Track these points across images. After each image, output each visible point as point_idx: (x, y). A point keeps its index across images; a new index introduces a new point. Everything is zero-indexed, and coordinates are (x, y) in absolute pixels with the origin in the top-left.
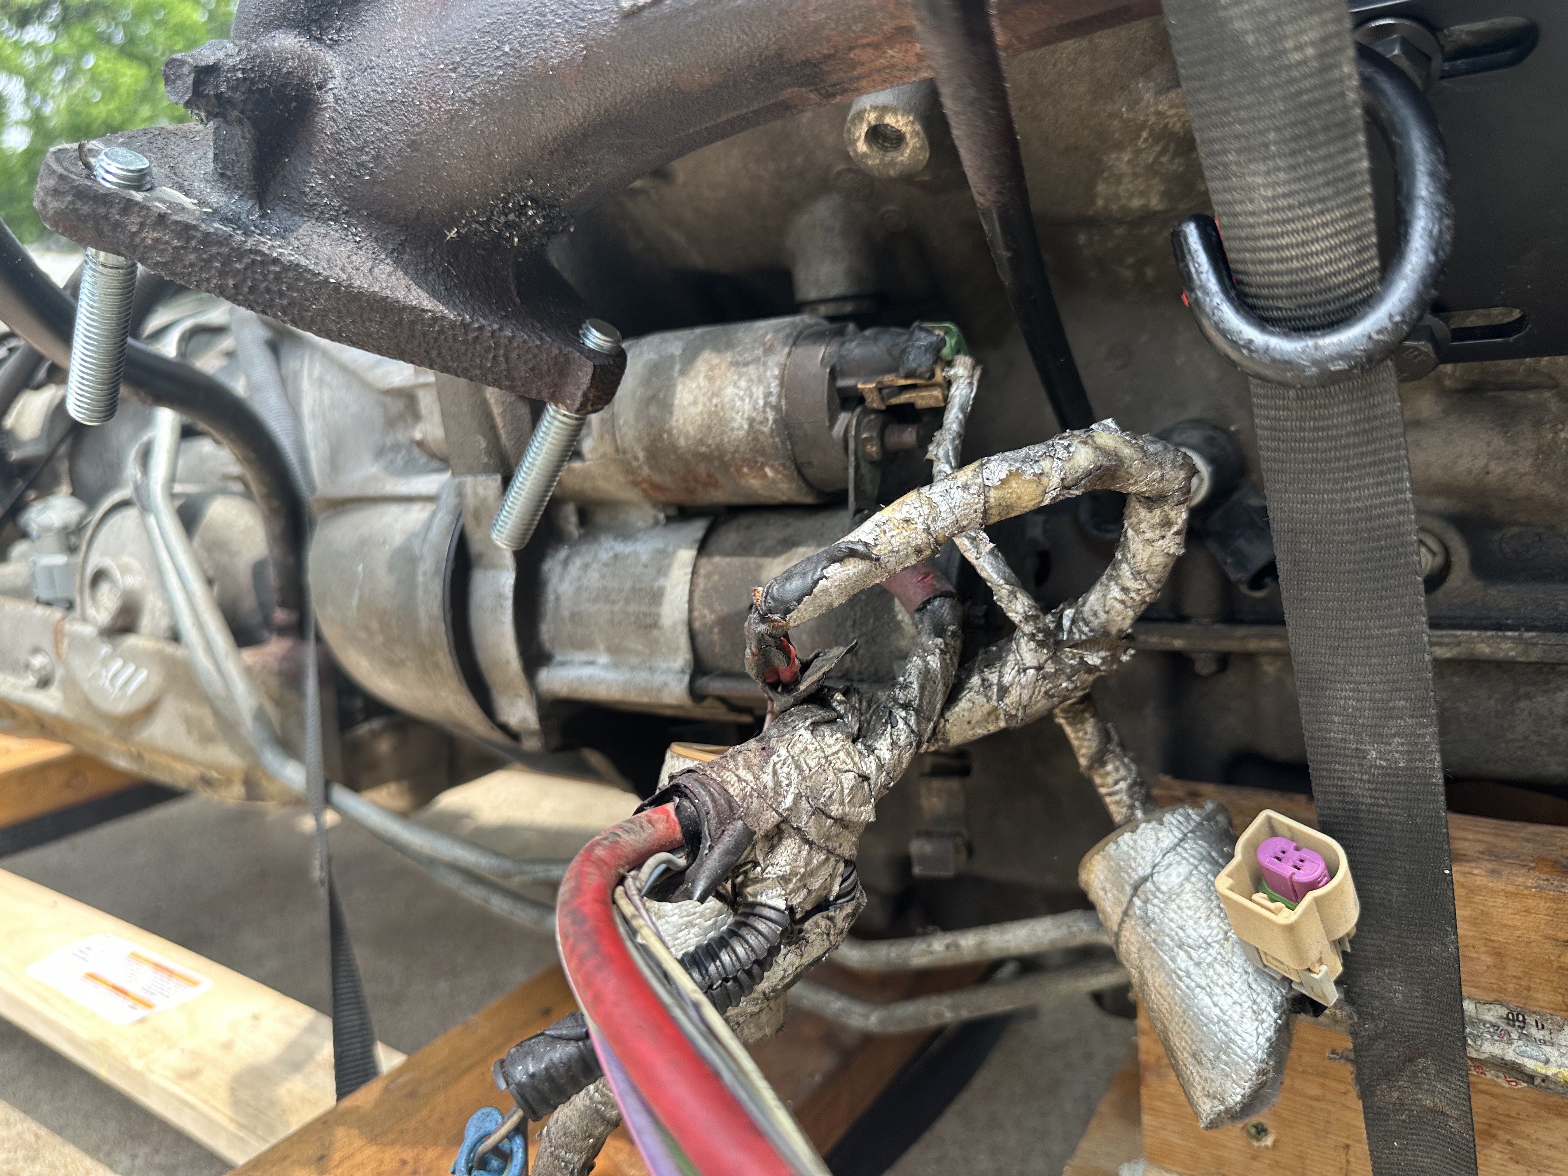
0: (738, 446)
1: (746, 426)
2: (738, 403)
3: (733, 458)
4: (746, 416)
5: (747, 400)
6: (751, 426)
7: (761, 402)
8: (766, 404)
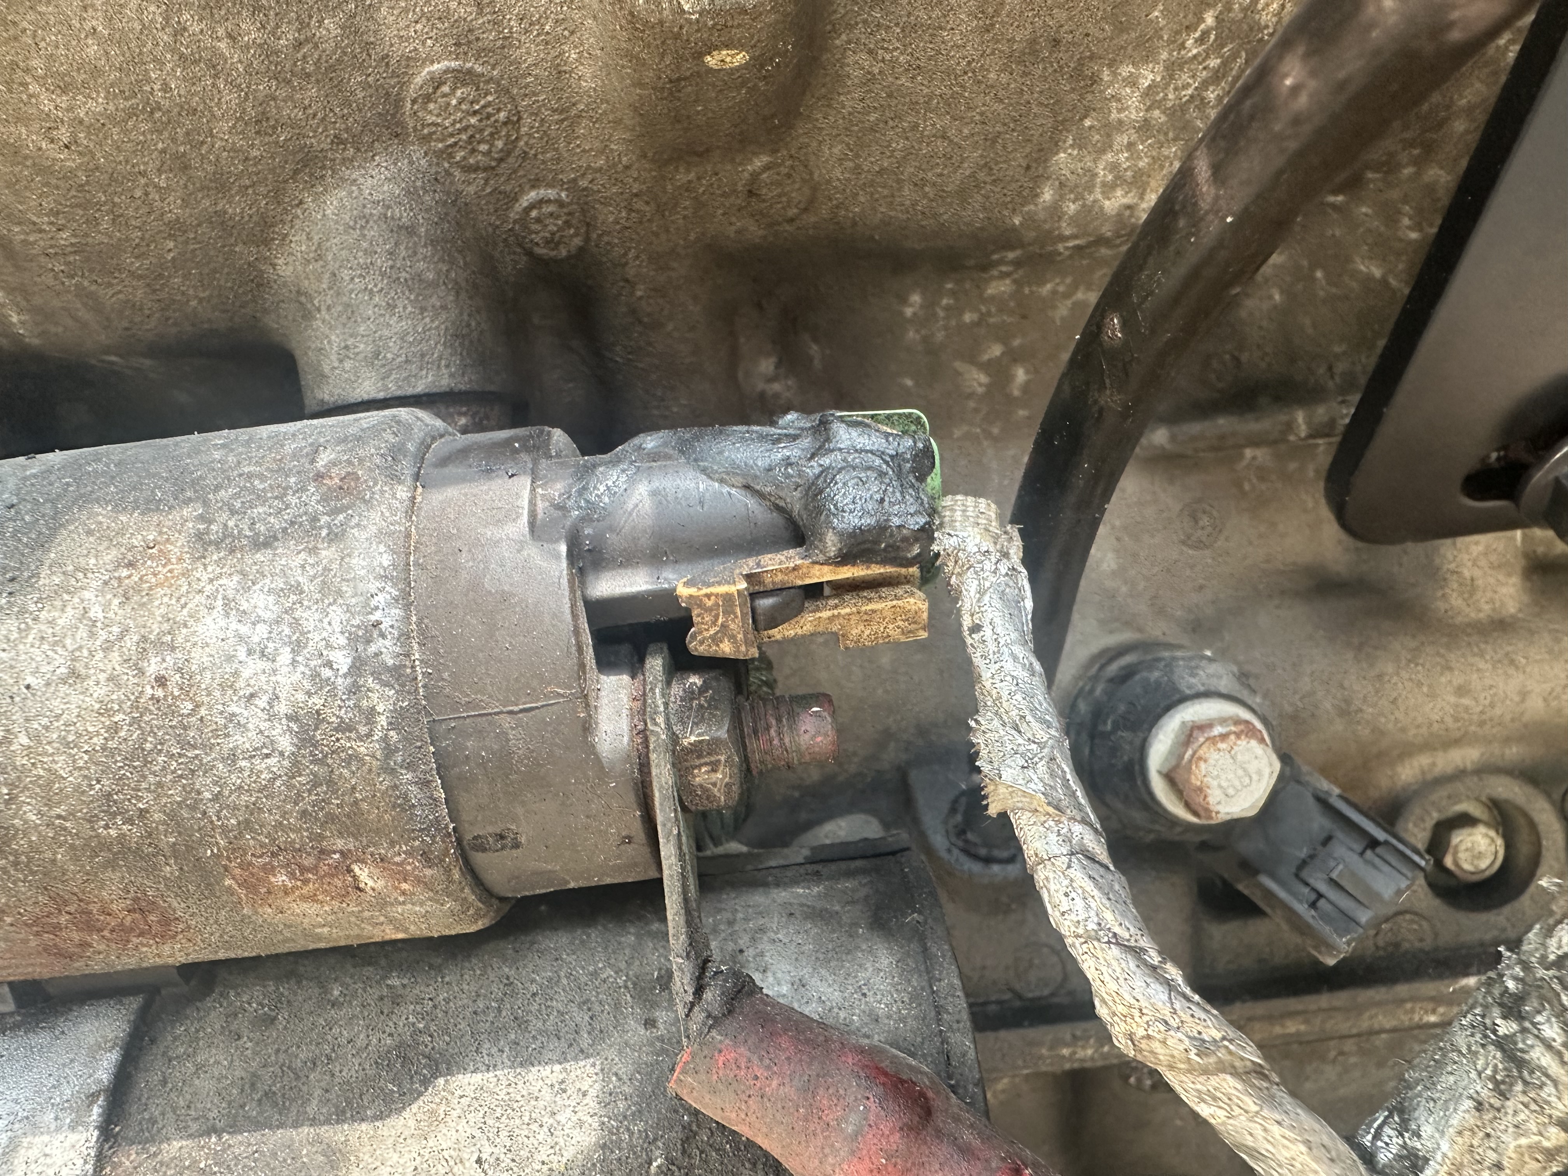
0: (254, 809)
1: (286, 744)
2: (252, 667)
3: (236, 848)
4: (283, 708)
5: (285, 656)
6: (305, 740)
7: (343, 661)
8: (357, 667)
